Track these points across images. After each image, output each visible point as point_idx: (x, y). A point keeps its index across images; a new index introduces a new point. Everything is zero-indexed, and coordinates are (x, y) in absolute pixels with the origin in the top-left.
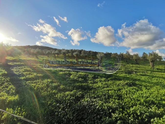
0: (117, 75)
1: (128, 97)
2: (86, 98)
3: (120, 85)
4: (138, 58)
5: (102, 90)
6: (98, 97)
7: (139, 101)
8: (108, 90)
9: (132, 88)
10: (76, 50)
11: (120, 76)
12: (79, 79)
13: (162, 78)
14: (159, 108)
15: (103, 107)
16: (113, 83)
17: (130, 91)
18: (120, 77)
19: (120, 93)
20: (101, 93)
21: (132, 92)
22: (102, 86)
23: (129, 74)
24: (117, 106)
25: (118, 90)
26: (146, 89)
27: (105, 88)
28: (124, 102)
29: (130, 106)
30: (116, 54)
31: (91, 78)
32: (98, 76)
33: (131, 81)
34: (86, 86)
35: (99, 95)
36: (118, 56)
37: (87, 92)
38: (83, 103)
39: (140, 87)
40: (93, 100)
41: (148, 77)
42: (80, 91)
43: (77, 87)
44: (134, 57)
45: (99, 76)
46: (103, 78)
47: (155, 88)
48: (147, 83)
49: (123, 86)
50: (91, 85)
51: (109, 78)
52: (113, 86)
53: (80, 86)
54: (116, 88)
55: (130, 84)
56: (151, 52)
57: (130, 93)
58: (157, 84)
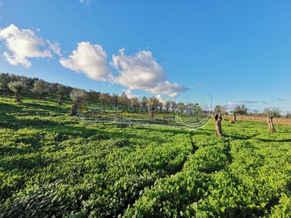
0: (105, 130)
1: (114, 165)
2: (29, 186)
3: (107, 147)
4: (137, 104)
5: (72, 160)
6: (61, 176)
7: (129, 167)
8: (84, 159)
9: (122, 149)
10: (19, 78)
11: (109, 131)
12: (16, 146)
13: (160, 131)
14: (151, 172)
15: (68, 194)
16: (95, 146)
17: (119, 155)
18: (108, 133)
19: (104, 160)
20: (68, 168)
21: (122, 156)
22: (72, 154)
23: (122, 127)
24: (94, 185)
25: (102, 156)
26: (141, 148)
27: (79, 157)
28: (107, 174)
29: (116, 178)
30: (107, 95)
31: (52, 140)
32: (67, 134)
33: (123, 139)
34: (34, 159)
35: (63, 172)
36: (111, 99)
37: (36, 172)
38: (20, 199)
39: (134, 146)
40: (47, 186)
41: (146, 131)
42: (16, 174)
43: (6, 166)
44: (132, 102)
45: (70, 134)
46: (78, 138)
47: (150, 145)
48: (142, 140)
49: (111, 149)
50: (48, 154)
51: (90, 137)
52: (95, 151)
53: (17, 161)
54: (99, 153)
55: (121, 143)
56: (151, 97)
57: (119, 158)
58: (153, 139)
